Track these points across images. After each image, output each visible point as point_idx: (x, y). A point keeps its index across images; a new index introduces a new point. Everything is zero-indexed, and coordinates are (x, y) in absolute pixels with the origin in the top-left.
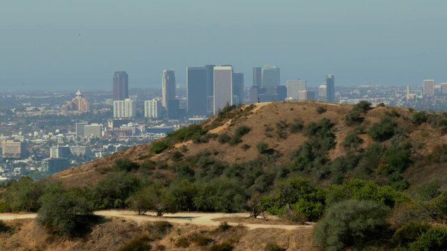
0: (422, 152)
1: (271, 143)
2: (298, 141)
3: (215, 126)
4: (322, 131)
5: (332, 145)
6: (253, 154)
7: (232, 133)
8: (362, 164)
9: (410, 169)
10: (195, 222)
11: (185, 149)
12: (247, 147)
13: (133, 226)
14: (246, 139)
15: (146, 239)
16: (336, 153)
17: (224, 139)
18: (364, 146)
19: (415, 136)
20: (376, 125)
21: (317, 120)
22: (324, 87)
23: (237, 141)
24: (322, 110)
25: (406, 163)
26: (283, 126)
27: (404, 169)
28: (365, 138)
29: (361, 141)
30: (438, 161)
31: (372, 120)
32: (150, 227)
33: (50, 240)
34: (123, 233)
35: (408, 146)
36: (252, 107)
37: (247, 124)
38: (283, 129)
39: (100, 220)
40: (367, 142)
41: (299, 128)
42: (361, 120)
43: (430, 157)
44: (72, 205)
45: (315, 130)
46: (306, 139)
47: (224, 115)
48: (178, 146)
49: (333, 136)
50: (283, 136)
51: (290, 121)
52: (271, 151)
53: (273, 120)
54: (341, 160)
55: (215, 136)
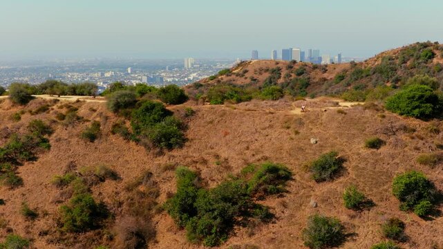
0: (315, 81)
1: (255, 76)
2: (266, 75)
3: (236, 69)
4: (276, 72)
5: (280, 77)
6: (248, 81)
7: (241, 72)
8: (290, 85)
9: (309, 87)
10: (70, 99)
11: (222, 79)
12: (246, 78)
13: (44, 101)
14: (246, 75)
15: (48, 106)
16: (281, 81)
17: (238, 75)
18: (292, 78)
19: (313, 74)
20: (297, 69)
21: (275, 67)
22: (337, 57)
23: (243, 76)
24: (277, 63)
25: (307, 85)
26: (261, 70)
27: (306, 87)
28: (293, 74)
29: (291, 76)
30: (320, 84)
31: (296, 67)
32: (51, 101)
33: (13, 106)
34: (40, 103)
35: (309, 78)
36: (250, 62)
37: (247, 69)
38: (261, 71)
39: (33, 98)
40: (293, 76)
41: (267, 70)
42: (291, 67)
43: (317, 82)
44: (21, 92)
45: (273, 71)
46: (270, 75)
47: (239, 65)
48: (220, 77)
49: (280, 74)
50: (261, 74)
51: (264, 68)
52: (255, 80)
53: (257, 67)
54: (282, 84)
55: (234, 73)
